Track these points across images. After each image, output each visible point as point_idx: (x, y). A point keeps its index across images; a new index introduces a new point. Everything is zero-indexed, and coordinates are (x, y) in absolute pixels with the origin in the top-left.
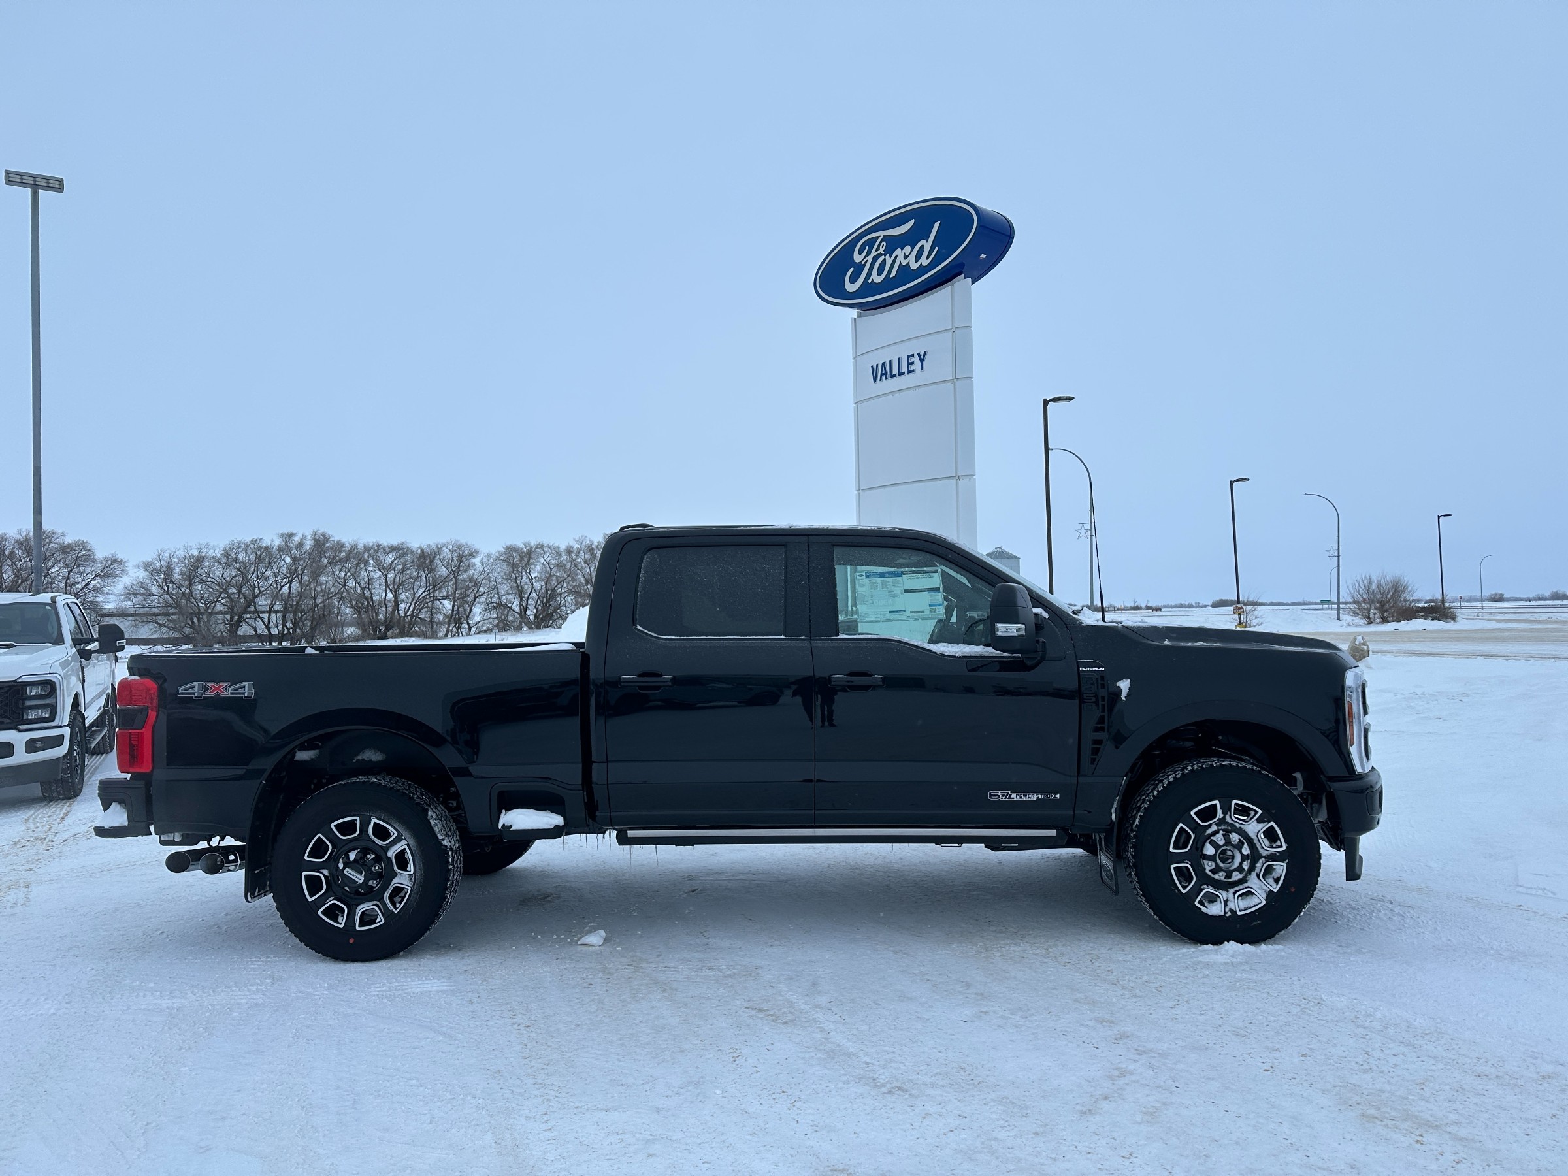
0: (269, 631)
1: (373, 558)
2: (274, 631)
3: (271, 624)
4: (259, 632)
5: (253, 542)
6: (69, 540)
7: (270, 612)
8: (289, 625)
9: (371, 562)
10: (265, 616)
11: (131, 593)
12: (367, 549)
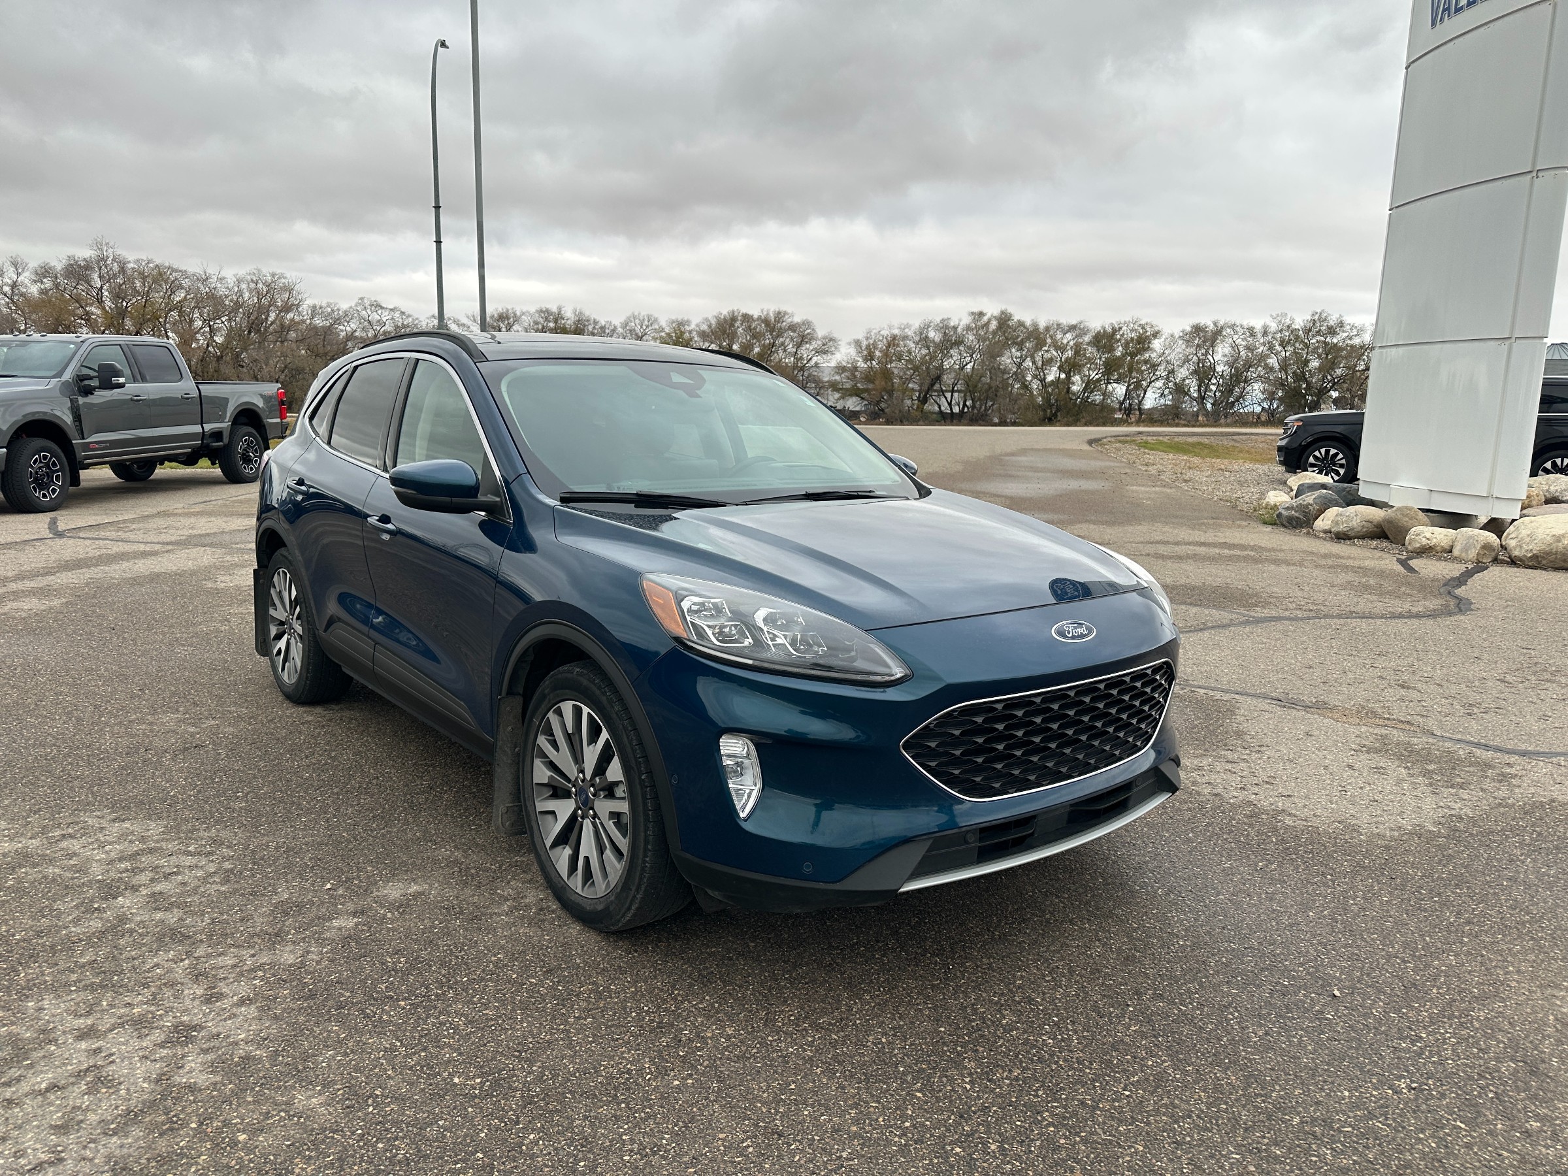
0: (951, 409)
1: (1051, 337)
2: (956, 410)
3: (953, 402)
4: (943, 408)
5: (943, 321)
6: (797, 319)
7: (953, 391)
8: (969, 403)
9: (1049, 341)
10: (948, 395)
11: (841, 369)
12: (1047, 329)
